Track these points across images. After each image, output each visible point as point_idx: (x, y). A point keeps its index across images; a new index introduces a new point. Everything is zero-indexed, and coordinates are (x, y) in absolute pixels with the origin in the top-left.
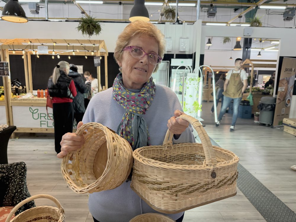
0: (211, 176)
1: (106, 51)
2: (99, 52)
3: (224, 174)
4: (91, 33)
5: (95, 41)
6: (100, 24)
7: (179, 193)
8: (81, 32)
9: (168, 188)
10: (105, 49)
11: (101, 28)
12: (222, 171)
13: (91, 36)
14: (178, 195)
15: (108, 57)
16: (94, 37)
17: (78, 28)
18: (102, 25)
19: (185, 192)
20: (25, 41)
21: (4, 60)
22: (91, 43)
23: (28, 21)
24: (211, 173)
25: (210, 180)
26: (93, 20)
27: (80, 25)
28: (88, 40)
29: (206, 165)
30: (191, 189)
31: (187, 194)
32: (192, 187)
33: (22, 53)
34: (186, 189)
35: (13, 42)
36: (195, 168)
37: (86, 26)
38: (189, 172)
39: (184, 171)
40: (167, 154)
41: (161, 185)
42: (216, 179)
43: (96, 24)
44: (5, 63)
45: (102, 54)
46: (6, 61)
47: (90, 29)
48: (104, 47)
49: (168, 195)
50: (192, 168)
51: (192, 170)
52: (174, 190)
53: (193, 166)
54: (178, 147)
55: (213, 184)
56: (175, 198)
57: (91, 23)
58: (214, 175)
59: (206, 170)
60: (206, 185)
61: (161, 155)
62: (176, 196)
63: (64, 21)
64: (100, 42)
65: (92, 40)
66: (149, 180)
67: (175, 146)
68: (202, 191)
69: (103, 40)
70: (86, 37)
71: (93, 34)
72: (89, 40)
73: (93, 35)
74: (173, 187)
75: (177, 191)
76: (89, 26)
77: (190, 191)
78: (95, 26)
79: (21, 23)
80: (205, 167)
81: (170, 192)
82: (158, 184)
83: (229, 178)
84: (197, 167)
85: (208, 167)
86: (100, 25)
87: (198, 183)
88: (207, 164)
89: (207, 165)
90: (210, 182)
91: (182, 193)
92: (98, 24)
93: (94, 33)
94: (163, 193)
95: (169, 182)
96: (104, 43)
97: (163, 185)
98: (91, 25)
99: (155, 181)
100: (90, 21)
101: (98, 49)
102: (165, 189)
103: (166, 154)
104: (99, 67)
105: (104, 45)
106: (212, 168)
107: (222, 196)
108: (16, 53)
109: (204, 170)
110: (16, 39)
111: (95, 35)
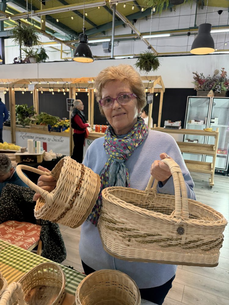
0: (177, 230)
1: (162, 87)
2: (153, 88)
3: (198, 234)
4: (148, 69)
5: (151, 77)
6: (158, 59)
7: (133, 239)
8: (139, 68)
9: (121, 230)
10: (161, 85)
11: (160, 63)
12: (194, 229)
13: (149, 72)
14: (131, 241)
15: (164, 93)
16: (152, 73)
17: (136, 64)
18: (160, 60)
19: (140, 239)
20: (90, 79)
21: (72, 97)
22: (148, 80)
23: (93, 61)
24: (178, 228)
25: (175, 235)
26: (152, 55)
27: (139, 61)
28: (144, 76)
29: (173, 217)
30: (148, 239)
31: (142, 243)
32: (149, 237)
33: (85, 91)
34: (141, 236)
35: (80, 80)
36: (157, 216)
37: (144, 62)
38: (149, 218)
39: (142, 215)
40: (149, 203)
41: (116, 224)
42: (184, 236)
43: (155, 59)
44: (72, 100)
45: (158, 91)
46: (73, 98)
47: (147, 65)
48: (161, 83)
49: (121, 238)
50: (154, 214)
51: (153, 217)
52: (128, 233)
53: (156, 213)
54: (164, 197)
55: (178, 241)
56: (128, 243)
57: (149, 58)
58: (181, 230)
59: (170, 222)
60: (168, 239)
61: (142, 202)
62: (129, 241)
63: (126, 58)
64: (156, 78)
65: (148, 77)
66: (107, 217)
67: (159, 195)
68: (162, 246)
69: (160, 76)
70: (143, 73)
71: (150, 69)
72: (146, 77)
73: (150, 71)
74: (127, 230)
75: (130, 235)
76: (146, 62)
77: (147, 241)
78: (153, 62)
79: (88, 63)
80: (172, 219)
81: (123, 234)
82: (113, 223)
83: (205, 241)
84: (160, 215)
85: (175, 219)
86: (158, 61)
87: (159, 235)
88: (175, 215)
89: (175, 217)
90: (175, 238)
91: (137, 240)
92: (157, 59)
93: (152, 69)
94: (116, 233)
95: (124, 224)
96: (161, 79)
97: (118, 225)
98: (149, 60)
99: (111, 219)
100: (148, 57)
101: (152, 85)
102: (118, 230)
103: (147, 201)
104: (152, 104)
105: (160, 81)
106: (179, 221)
107: (193, 262)
108: (81, 90)
109: (169, 221)
110: (83, 77)
111: (153, 71)
